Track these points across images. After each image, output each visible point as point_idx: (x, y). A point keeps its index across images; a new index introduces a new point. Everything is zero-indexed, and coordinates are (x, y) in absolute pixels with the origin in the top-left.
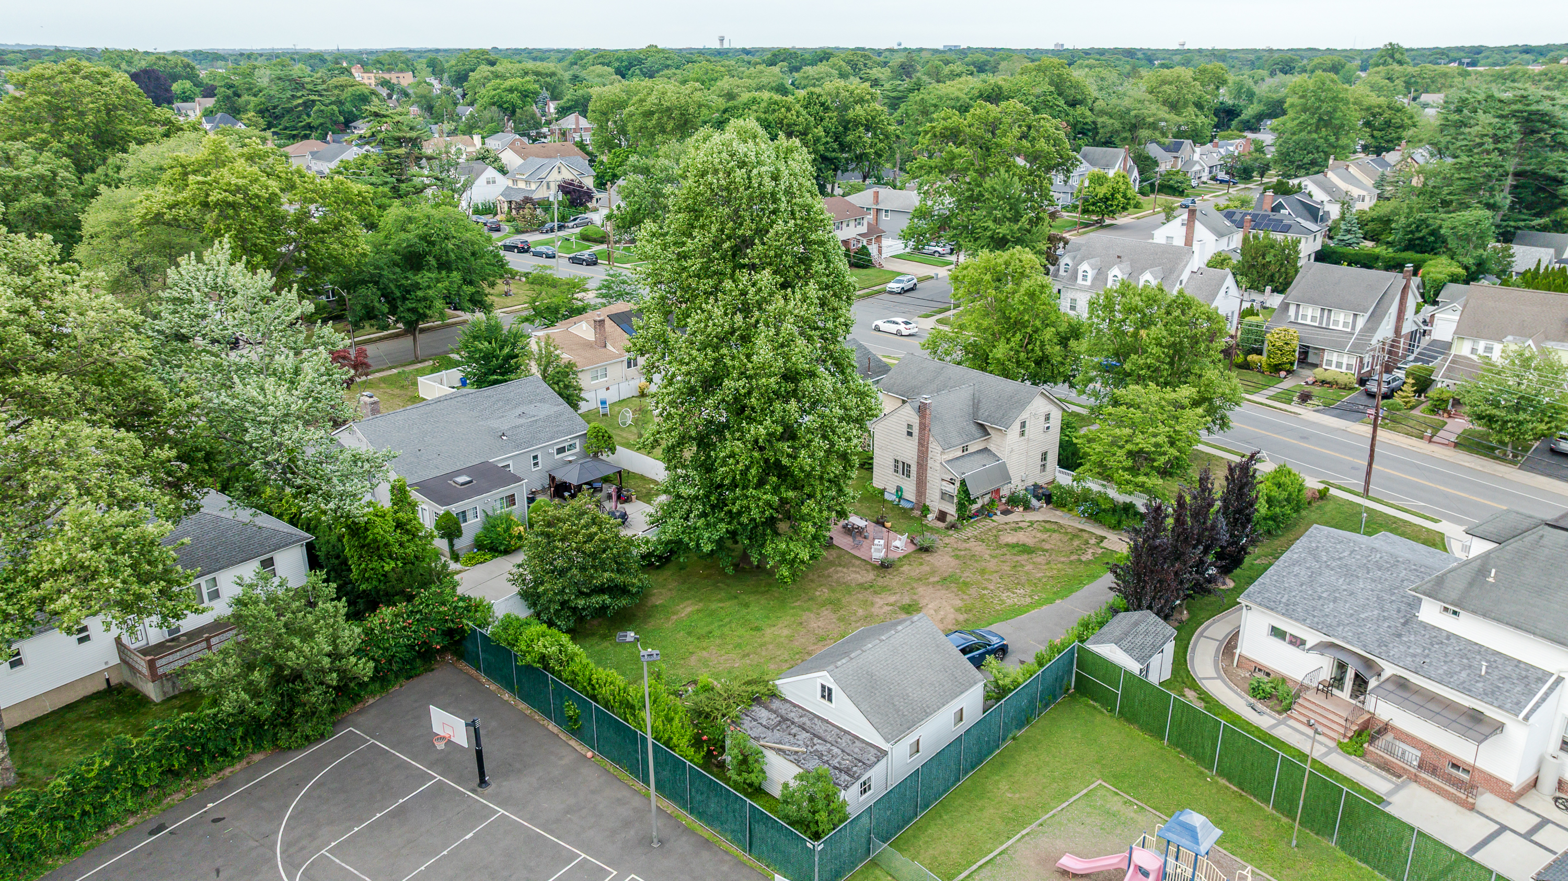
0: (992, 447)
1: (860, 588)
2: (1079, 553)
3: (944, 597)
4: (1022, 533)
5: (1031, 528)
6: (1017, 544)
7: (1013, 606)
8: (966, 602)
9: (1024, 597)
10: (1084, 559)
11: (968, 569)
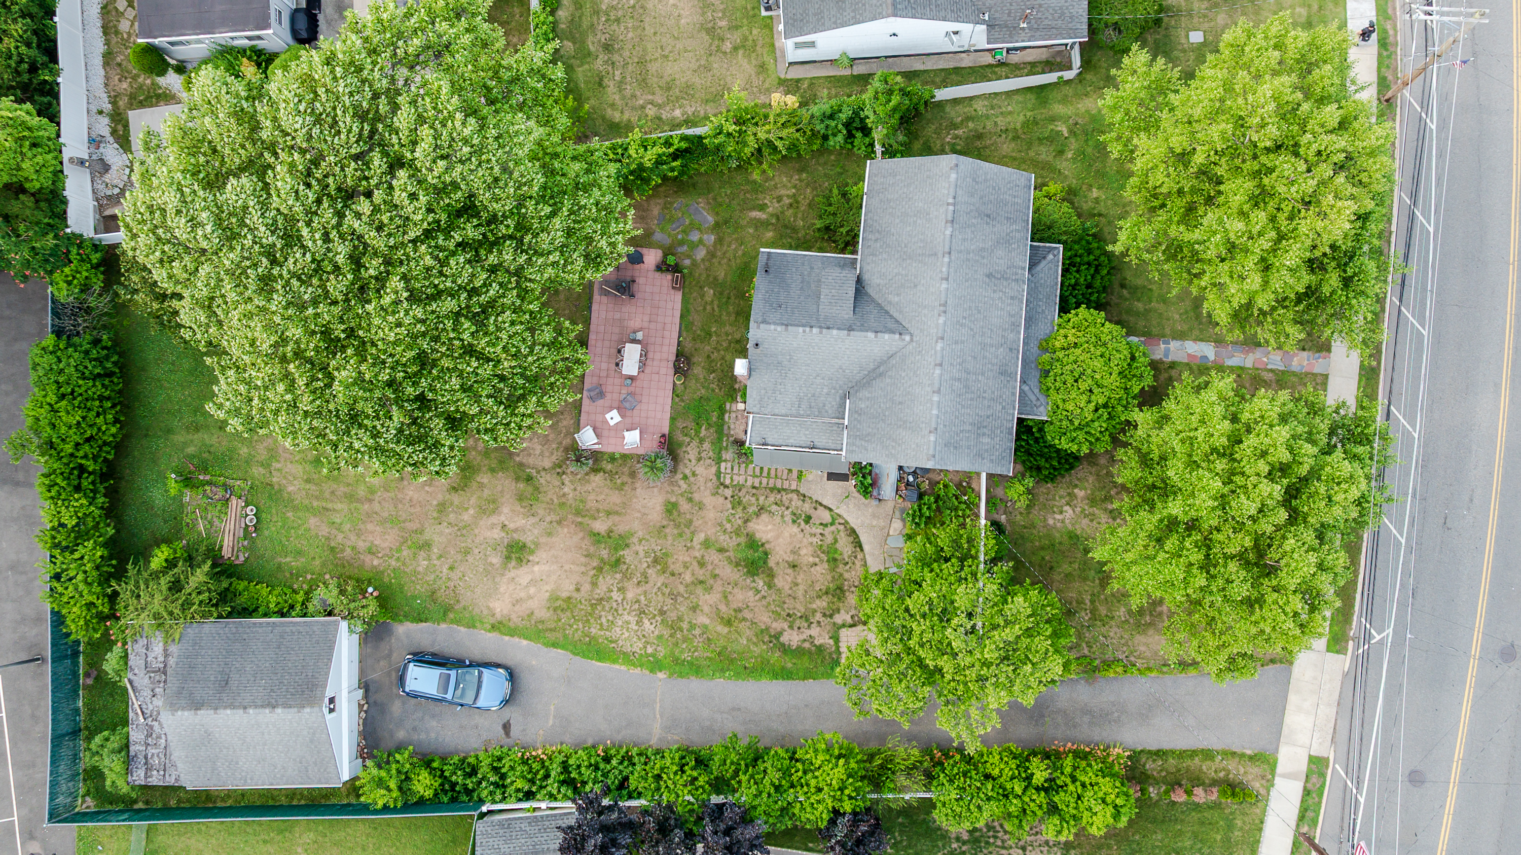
1: (515, 473)
2: (798, 623)
3: (567, 567)
4: (795, 529)
5: (819, 531)
6: (763, 545)
7: (611, 642)
8: (575, 595)
9: (639, 639)
10: (784, 639)
11: (653, 540)
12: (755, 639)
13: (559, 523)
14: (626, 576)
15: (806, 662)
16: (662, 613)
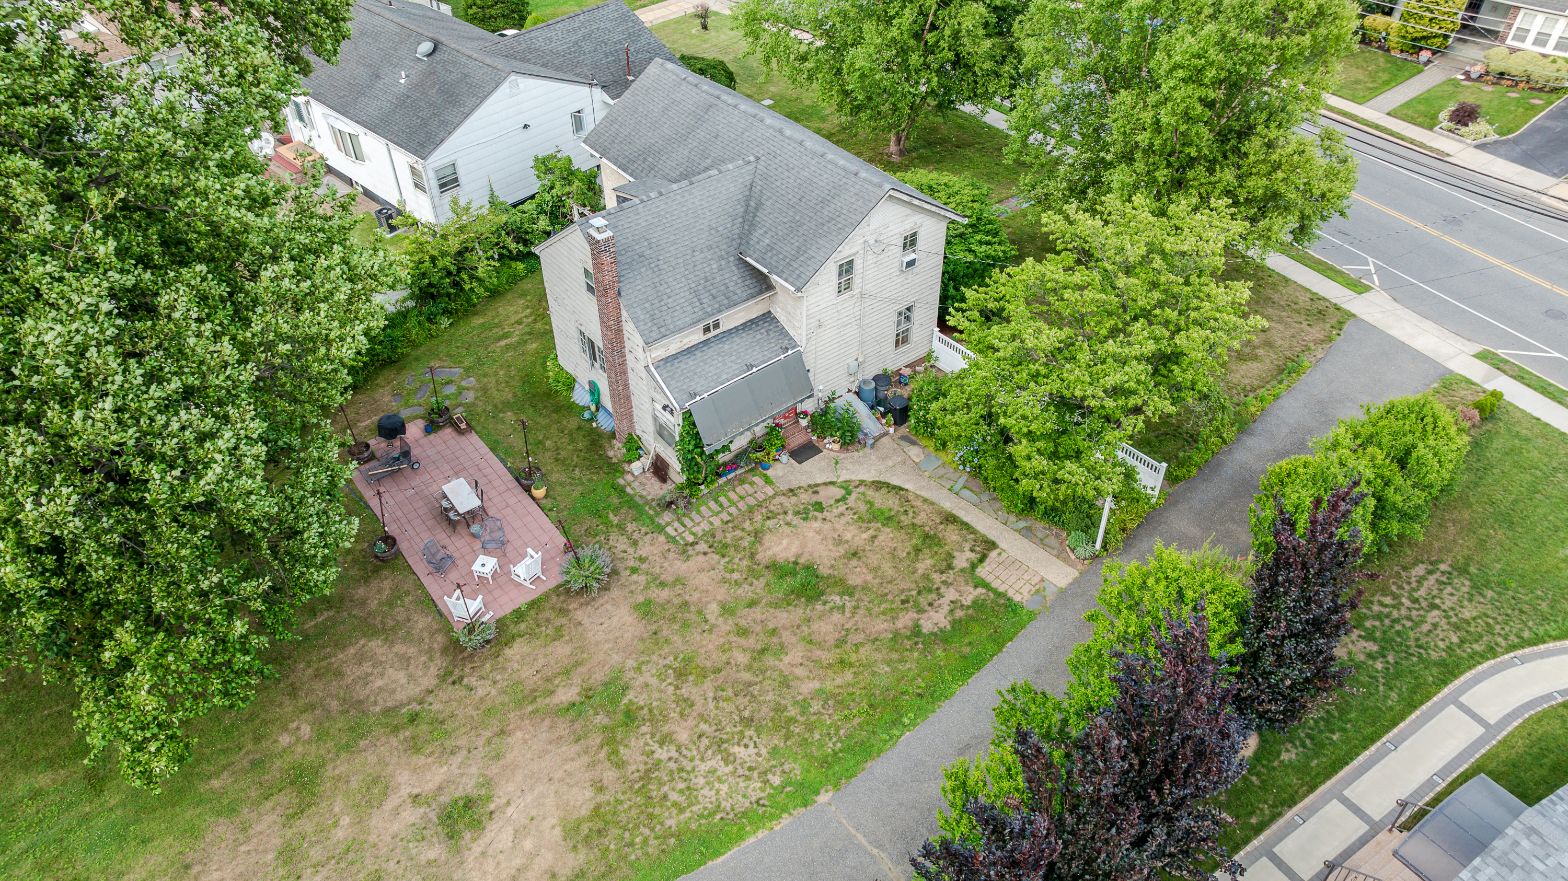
0: (779, 313)
1: (386, 725)
2: (923, 601)
3: (560, 774)
4: (816, 525)
5: (842, 508)
6: (796, 563)
7: (712, 814)
8: (601, 798)
9: (748, 778)
10: (927, 626)
11: (655, 658)
12: (895, 656)
13: (502, 733)
14: (657, 718)
15: (979, 632)
16: (748, 722)
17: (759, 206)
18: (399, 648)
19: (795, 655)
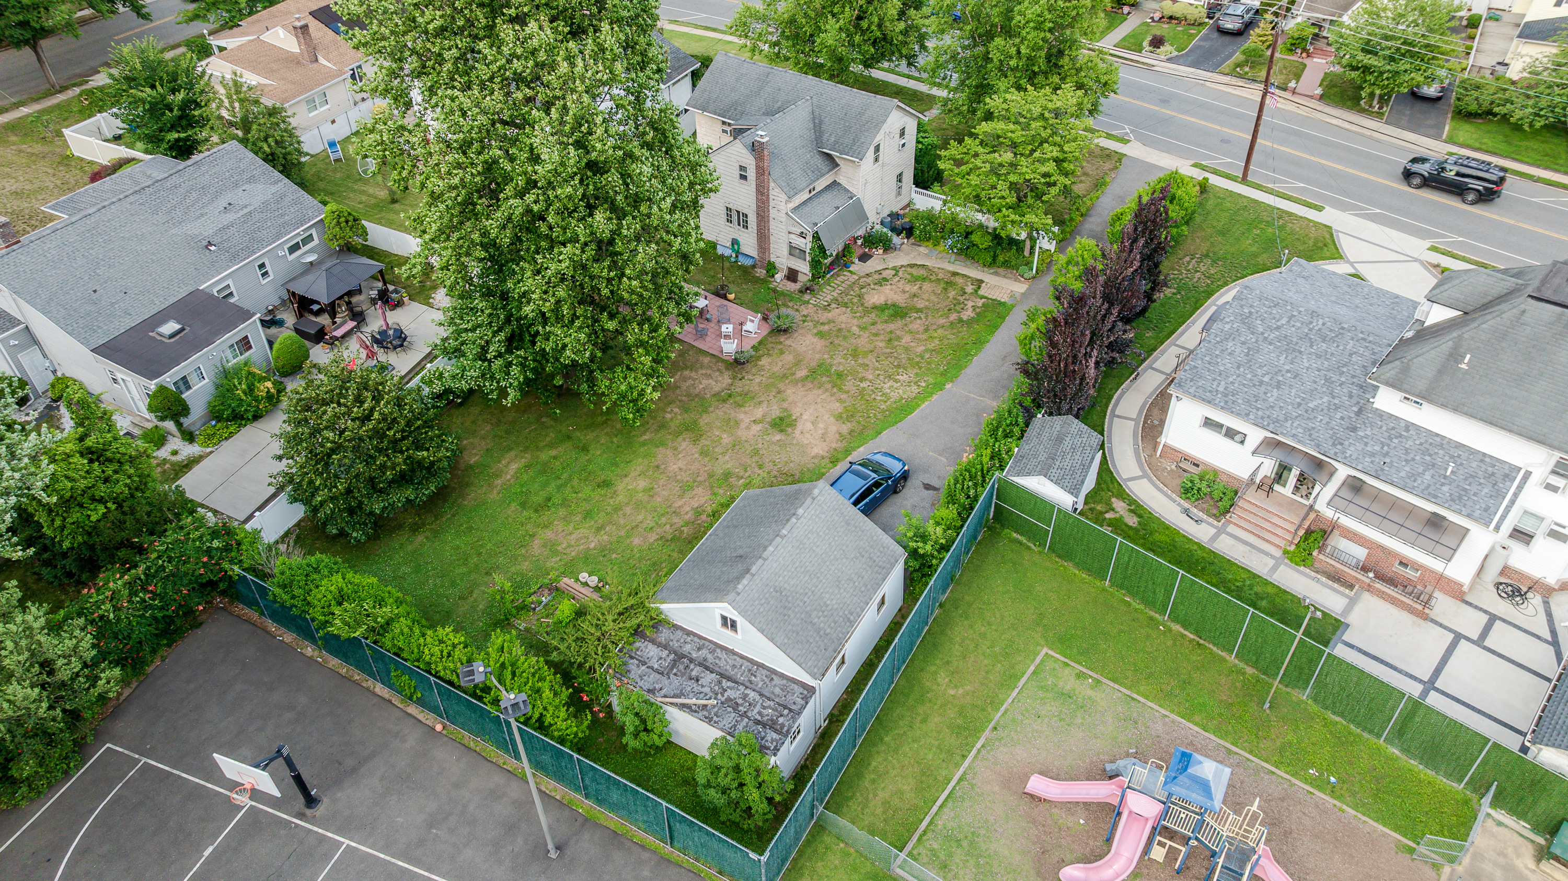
0: (842, 180)
1: (718, 401)
2: (958, 308)
3: (819, 400)
4: (888, 287)
6: (886, 304)
8: (845, 405)
9: (910, 386)
10: (965, 318)
11: (837, 352)
12: (955, 331)
13: (780, 392)
14: (853, 373)
15: (991, 315)
17: (821, 122)
18: (701, 372)
19: (906, 339)
